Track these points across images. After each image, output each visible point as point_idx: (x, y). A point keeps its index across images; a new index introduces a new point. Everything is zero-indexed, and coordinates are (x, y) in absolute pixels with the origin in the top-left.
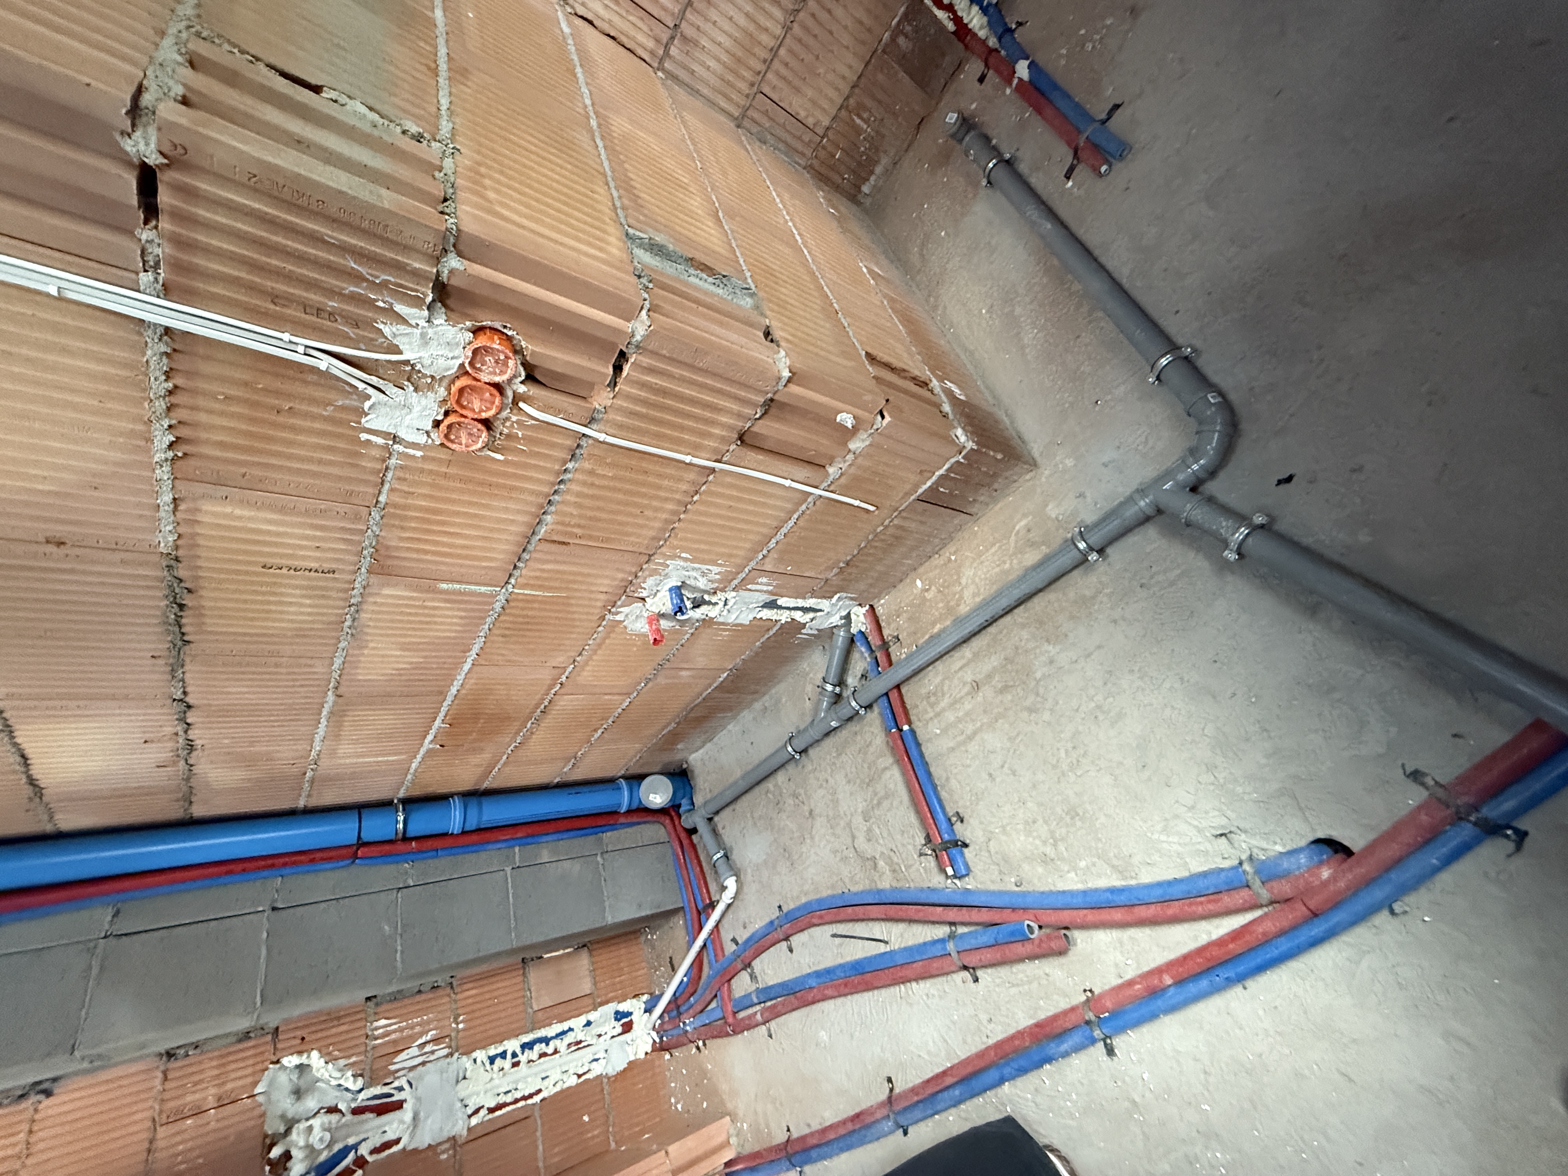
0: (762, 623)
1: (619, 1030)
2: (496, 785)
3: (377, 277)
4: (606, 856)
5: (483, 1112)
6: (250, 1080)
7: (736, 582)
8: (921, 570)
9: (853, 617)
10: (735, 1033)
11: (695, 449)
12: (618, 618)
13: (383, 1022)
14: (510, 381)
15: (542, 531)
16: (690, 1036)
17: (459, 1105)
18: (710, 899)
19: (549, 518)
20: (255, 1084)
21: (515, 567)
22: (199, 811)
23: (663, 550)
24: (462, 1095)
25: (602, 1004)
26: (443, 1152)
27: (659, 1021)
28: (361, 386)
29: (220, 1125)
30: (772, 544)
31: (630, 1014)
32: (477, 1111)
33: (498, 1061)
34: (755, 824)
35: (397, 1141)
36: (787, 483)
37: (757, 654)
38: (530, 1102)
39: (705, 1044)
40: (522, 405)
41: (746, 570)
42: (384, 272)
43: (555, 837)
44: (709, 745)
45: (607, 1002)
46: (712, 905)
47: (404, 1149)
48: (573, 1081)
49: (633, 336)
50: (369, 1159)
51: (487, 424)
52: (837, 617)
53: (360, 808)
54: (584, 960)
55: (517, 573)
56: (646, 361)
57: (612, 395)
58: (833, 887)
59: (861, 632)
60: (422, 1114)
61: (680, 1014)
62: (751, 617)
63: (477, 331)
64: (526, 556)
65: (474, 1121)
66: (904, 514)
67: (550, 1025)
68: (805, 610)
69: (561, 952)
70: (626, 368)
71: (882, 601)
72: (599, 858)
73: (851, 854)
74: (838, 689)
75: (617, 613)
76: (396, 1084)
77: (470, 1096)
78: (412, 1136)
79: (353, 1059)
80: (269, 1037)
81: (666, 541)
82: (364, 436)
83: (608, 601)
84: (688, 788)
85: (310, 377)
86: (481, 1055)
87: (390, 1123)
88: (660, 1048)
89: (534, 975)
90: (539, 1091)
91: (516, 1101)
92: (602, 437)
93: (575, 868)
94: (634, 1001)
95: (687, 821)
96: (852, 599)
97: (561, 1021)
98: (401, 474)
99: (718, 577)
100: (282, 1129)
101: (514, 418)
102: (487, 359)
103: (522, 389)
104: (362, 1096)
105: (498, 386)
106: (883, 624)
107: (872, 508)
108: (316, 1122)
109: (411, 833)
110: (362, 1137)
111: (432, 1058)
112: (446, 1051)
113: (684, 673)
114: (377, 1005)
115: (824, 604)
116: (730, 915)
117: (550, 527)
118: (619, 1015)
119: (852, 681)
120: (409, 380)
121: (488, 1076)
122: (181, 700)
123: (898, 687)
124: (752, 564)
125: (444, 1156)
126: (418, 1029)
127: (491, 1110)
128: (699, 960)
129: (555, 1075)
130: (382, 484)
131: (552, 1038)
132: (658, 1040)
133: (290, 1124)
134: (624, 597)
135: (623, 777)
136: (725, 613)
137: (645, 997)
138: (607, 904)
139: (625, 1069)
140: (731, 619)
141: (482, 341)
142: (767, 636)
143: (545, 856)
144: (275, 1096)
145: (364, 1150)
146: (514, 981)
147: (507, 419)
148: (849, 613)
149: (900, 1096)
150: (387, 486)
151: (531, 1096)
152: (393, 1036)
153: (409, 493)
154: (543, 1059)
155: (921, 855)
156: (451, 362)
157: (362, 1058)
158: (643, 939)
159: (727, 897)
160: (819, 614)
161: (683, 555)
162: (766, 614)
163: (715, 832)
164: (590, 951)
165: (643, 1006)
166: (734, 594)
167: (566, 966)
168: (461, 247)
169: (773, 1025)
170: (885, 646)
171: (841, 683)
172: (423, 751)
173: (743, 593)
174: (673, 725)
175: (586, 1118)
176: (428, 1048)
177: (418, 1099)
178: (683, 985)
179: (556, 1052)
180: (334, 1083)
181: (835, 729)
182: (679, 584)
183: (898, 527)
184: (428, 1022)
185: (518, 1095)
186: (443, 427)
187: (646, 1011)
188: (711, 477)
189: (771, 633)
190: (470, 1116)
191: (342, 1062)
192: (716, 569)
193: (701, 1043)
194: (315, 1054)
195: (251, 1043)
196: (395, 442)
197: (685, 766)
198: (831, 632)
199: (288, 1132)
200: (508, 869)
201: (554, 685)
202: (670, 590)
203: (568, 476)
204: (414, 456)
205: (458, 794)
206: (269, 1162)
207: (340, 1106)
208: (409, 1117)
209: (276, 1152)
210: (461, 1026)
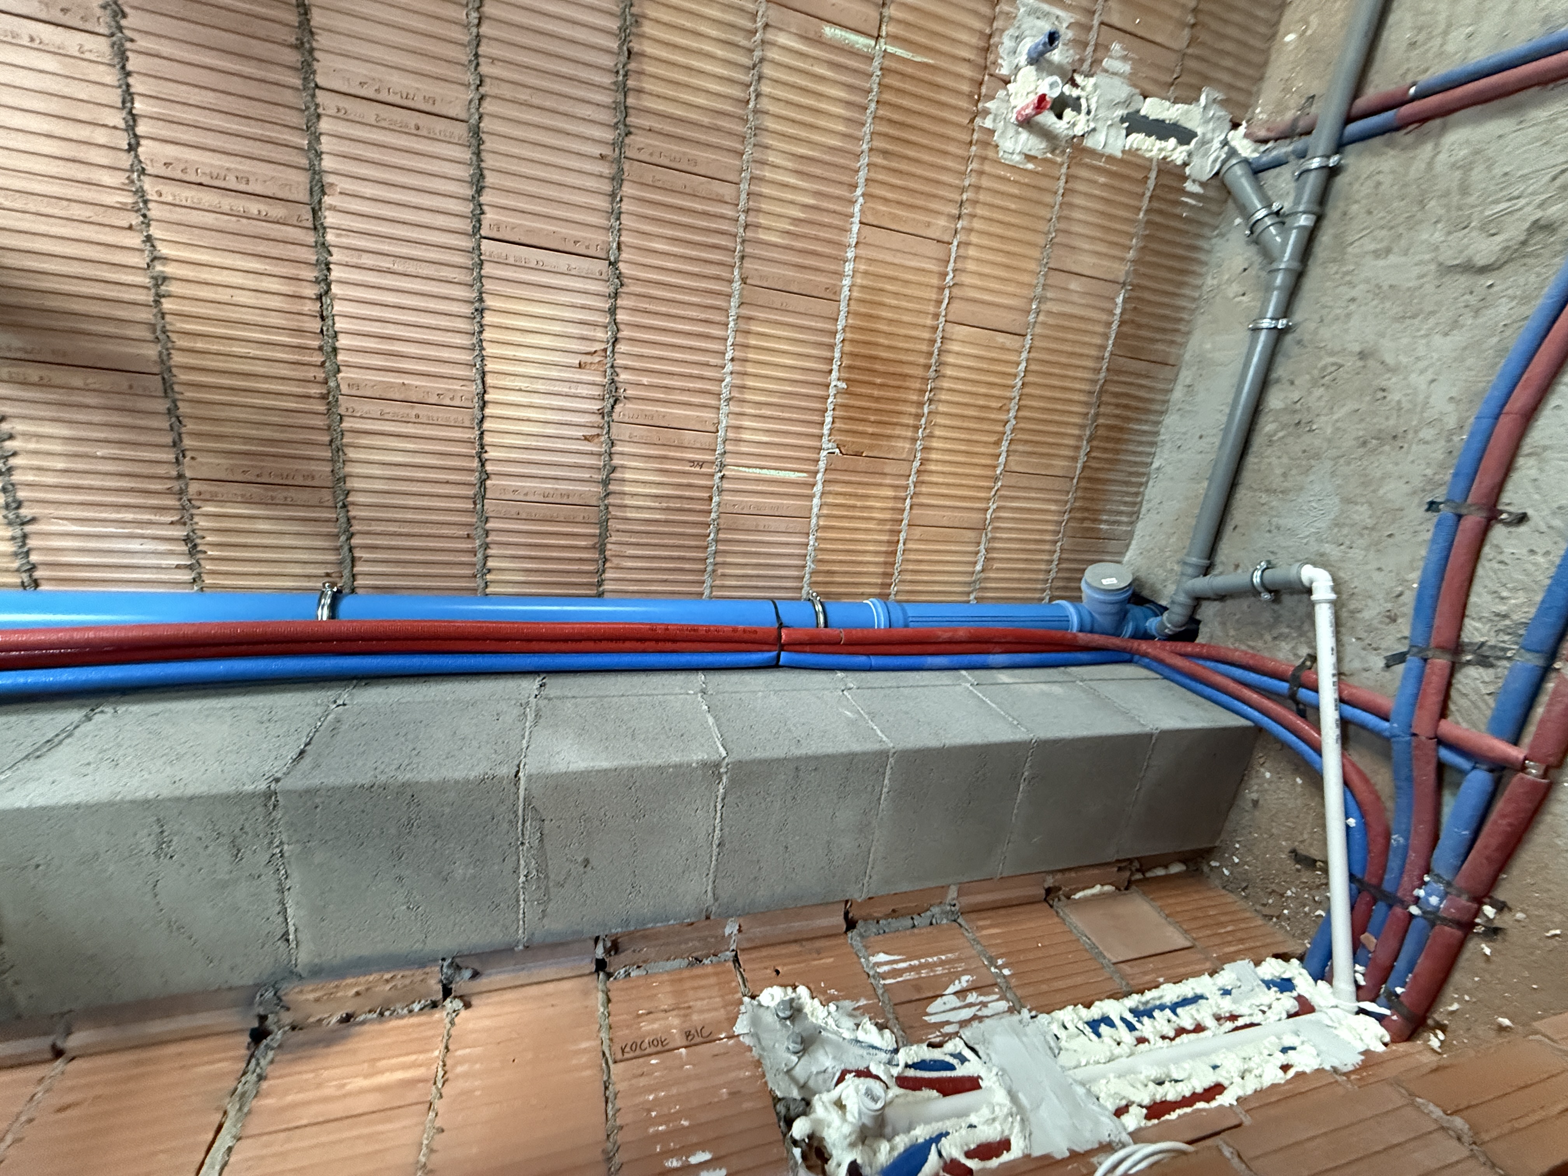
0: (1135, 159)
1: (1292, 1006)
5: (1137, 1112)
6: (720, 1016)
7: (1090, 50)
9: (1234, 143)
12: (988, 124)
13: (882, 957)
25: (1224, 961)
29: (703, 1069)
31: (1290, 983)
32: (1123, 1108)
33: (1104, 1030)
35: (1005, 1145)
37: (1145, 244)
38: (1214, 1103)
41: (1095, 23)
45: (1231, 960)
48: (1272, 1076)
50: (971, 1166)
52: (1217, 145)
53: (770, 599)
54: (1143, 906)
55: (886, 13)
59: (1257, 158)
60: (1023, 1102)
62: (1120, 145)
65: (1130, 1122)
67: (1157, 986)
68: (1174, 133)
69: (1097, 891)
76: (949, 1047)
77: (1095, 1078)
78: (1028, 1136)
79: (863, 1003)
83: (972, 82)
86: (1067, 1014)
87: (973, 1110)
89: (1078, 919)
90: (1220, 1087)
91: (1187, 1100)
94: (1279, 965)
97: (1173, 982)
99: (1070, 34)
100: (796, 1095)
104: (902, 1060)
108: (847, 1091)
110: (937, 1128)
111: (988, 1012)
112: (1005, 1005)
115: (1194, 117)
118: (1272, 985)
121: (1104, 1052)
124: (1099, 10)
127: (1150, 1111)
129: (1231, 1064)
131: (1176, 1006)
132: (1387, 1010)
133: (806, 1090)
134: (986, 77)
136: (1091, 128)
137: (1296, 962)
139: (1364, 1065)
140: (1101, 144)
142: (1147, 195)
144: (768, 1041)
145: (952, 1151)
146: (1049, 921)
148: (1227, 139)
151: (1210, 1094)
157: (875, 1001)
159: (1324, 603)
160: (1192, 144)
164: (1143, 894)
165: (1304, 972)
166: (1093, 81)
167: (1121, 908)
172: (823, 456)
173: (1102, 79)
176: (973, 998)
177: (1003, 1075)
179: (1199, 1028)
180: (848, 1035)
184: (950, 963)
185: (1185, 1090)
187: (1316, 979)
189: (1151, 186)
190: (1116, 1113)
192: (1065, 18)
193: (1489, 912)
198: (1218, 184)
199: (807, 1102)
201: (942, 290)
206: (795, 1143)
207: (874, 1070)
208: (1000, 1097)
209: (800, 1128)
210: (1006, 972)
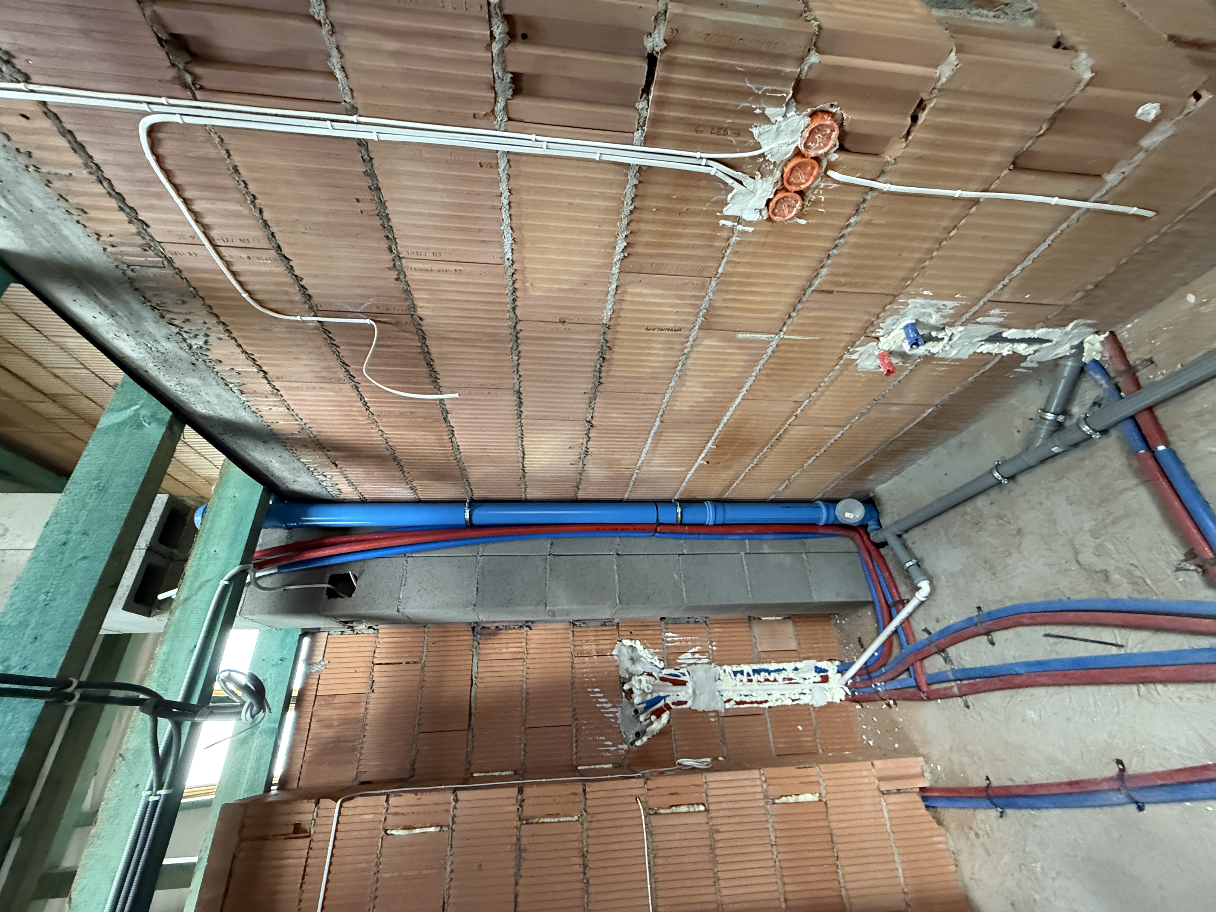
0: (981, 357)
1: (820, 679)
2: (732, 497)
3: (759, 89)
4: (809, 555)
5: (732, 702)
6: (609, 647)
7: (967, 316)
8: (1195, 283)
9: (1086, 346)
10: (929, 699)
11: (964, 183)
12: (854, 357)
13: (670, 634)
14: (826, 154)
15: (817, 282)
16: (881, 695)
17: (718, 693)
18: (900, 597)
19: (824, 271)
20: (613, 649)
21: (790, 317)
22: (581, 495)
23: (908, 289)
24: (720, 688)
25: (805, 659)
26: (712, 717)
27: (851, 681)
28: (730, 181)
29: (601, 665)
30: (1015, 273)
31: (826, 671)
32: (729, 701)
33: (739, 675)
34: (950, 541)
35: (686, 703)
36: (1055, 201)
37: (967, 389)
38: (761, 705)
39: (895, 704)
40: (831, 173)
41: (982, 303)
42: (765, 84)
43: (772, 536)
44: (896, 478)
45: (808, 658)
46: (903, 603)
47: (690, 708)
48: (789, 702)
49: (938, 81)
50: (672, 706)
51: (801, 193)
52: (1067, 347)
53: (656, 503)
54: (789, 628)
55: (789, 321)
56: (944, 102)
57: (904, 145)
58: (1046, 594)
59: (1095, 361)
60: (697, 692)
61: (870, 678)
62: (971, 352)
63: (812, 115)
64: (799, 306)
65: (728, 706)
66: (1192, 216)
67: (770, 662)
68: (1030, 341)
69: (774, 618)
70: (923, 117)
71: (1129, 326)
72: (804, 556)
73: (1074, 567)
74: (1061, 418)
75: (855, 352)
76: (681, 671)
77: (725, 690)
78: (693, 702)
79: (657, 650)
80: (615, 627)
81: (913, 280)
82: (722, 222)
83: (849, 342)
84: (875, 512)
85: (704, 183)
86: (728, 669)
87: (681, 691)
88: (853, 699)
89: (757, 629)
90: (766, 701)
91: (752, 703)
92: (886, 187)
93: (788, 560)
94: (829, 663)
95: (876, 537)
96: (1089, 326)
97: (778, 663)
98: (736, 249)
99: (952, 311)
100: (627, 676)
101: (822, 185)
102: (817, 137)
103: (834, 157)
104: (664, 672)
105: (817, 159)
106: (1127, 350)
107: (1149, 214)
108: (644, 678)
109: (686, 520)
110: (667, 694)
111: (699, 662)
112: (707, 661)
113: (894, 408)
114: (666, 624)
115: (1055, 334)
116: (921, 611)
117: (823, 278)
118: (818, 670)
119: (1076, 410)
120: (759, 171)
121: (734, 682)
122: (589, 422)
123: (1150, 409)
124: (989, 296)
125: (713, 720)
126: (690, 643)
127: (738, 703)
128: (888, 642)
129: (776, 695)
130: (723, 258)
131: (772, 671)
132: (850, 693)
133: (631, 675)
134: (863, 338)
135: (820, 499)
136: (948, 348)
137: (837, 663)
138: (813, 588)
139: (825, 706)
140: (953, 354)
141: (816, 122)
142: (981, 371)
143: (766, 548)
144: (622, 658)
145: (669, 701)
146: (744, 629)
147: (818, 187)
148: (1082, 343)
149: (1131, 777)
150: (725, 260)
151: (761, 702)
152: (677, 644)
153: (738, 263)
154: (767, 683)
155: (1178, 569)
156: (790, 147)
157: (661, 651)
158: (833, 622)
159: (921, 596)
160: (1045, 345)
161: (925, 293)
162: (987, 348)
163: (905, 546)
164: (794, 622)
165: (836, 668)
166: (961, 328)
167: (778, 628)
168: (818, 44)
169: (970, 699)
170: (1131, 371)
171: (1065, 411)
172: (696, 465)
173: (971, 327)
174: (871, 457)
175: (800, 728)
176: (697, 656)
177: (695, 683)
178: (874, 658)
179: (775, 680)
180: (649, 660)
181: (1056, 454)
182: (914, 321)
183: (1181, 233)
184: (695, 641)
185: (754, 699)
186: (772, 204)
187: (838, 672)
188: (974, 209)
189: (988, 367)
190: (725, 702)
191: (652, 651)
192: (950, 304)
193: (891, 702)
194: (638, 642)
195: (607, 628)
196: (739, 223)
197: (871, 495)
198: (1056, 364)
199: (630, 679)
200: (743, 553)
201: (790, 417)
202: (906, 328)
203: (849, 229)
204: (748, 232)
205: (710, 500)
206: (624, 691)
207: (654, 673)
208: (690, 691)
209: (626, 687)
210: (714, 648)
